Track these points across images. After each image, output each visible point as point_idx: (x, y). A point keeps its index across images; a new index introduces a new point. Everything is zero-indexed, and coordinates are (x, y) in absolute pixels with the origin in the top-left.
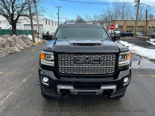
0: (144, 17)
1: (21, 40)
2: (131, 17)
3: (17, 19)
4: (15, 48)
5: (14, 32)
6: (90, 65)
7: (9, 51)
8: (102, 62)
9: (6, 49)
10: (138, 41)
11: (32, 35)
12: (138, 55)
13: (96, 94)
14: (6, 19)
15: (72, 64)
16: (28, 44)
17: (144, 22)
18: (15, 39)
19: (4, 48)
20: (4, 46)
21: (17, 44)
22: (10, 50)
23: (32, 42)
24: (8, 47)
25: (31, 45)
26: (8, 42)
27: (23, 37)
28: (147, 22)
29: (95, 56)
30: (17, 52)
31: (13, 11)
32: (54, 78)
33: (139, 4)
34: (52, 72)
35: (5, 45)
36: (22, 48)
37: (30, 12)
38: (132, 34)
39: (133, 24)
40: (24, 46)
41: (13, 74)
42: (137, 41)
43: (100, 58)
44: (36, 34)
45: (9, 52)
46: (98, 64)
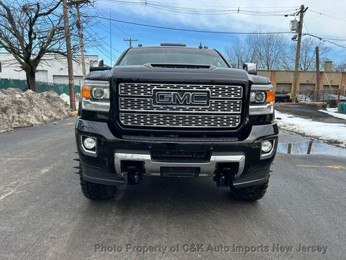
0: (313, 65)
1: (44, 102)
2: (285, 65)
3: (39, 58)
4: (29, 115)
5: (29, 86)
6: (188, 107)
7: (16, 121)
8: (213, 101)
9: (8, 117)
10: (300, 110)
11: (70, 95)
12: (301, 134)
13: (200, 175)
14: (14, 58)
15: (149, 104)
16: (60, 111)
17: (312, 74)
18: (30, 99)
19: (4, 115)
20: (4, 110)
21: (35, 109)
22: (17, 119)
23: (69, 108)
24: (13, 113)
25: (66, 113)
26: (15, 102)
27: (48, 97)
28: (319, 74)
29: (198, 87)
30: (32, 126)
31: (31, 39)
32: (110, 136)
33: (300, 35)
34: (106, 124)
35: (6, 108)
36: (45, 118)
37: (68, 45)
38: (289, 97)
39: (290, 79)
40: (49, 115)
41: (21, 161)
42: (298, 110)
43: (208, 92)
44: (78, 94)
45: (16, 124)
46: (205, 105)
